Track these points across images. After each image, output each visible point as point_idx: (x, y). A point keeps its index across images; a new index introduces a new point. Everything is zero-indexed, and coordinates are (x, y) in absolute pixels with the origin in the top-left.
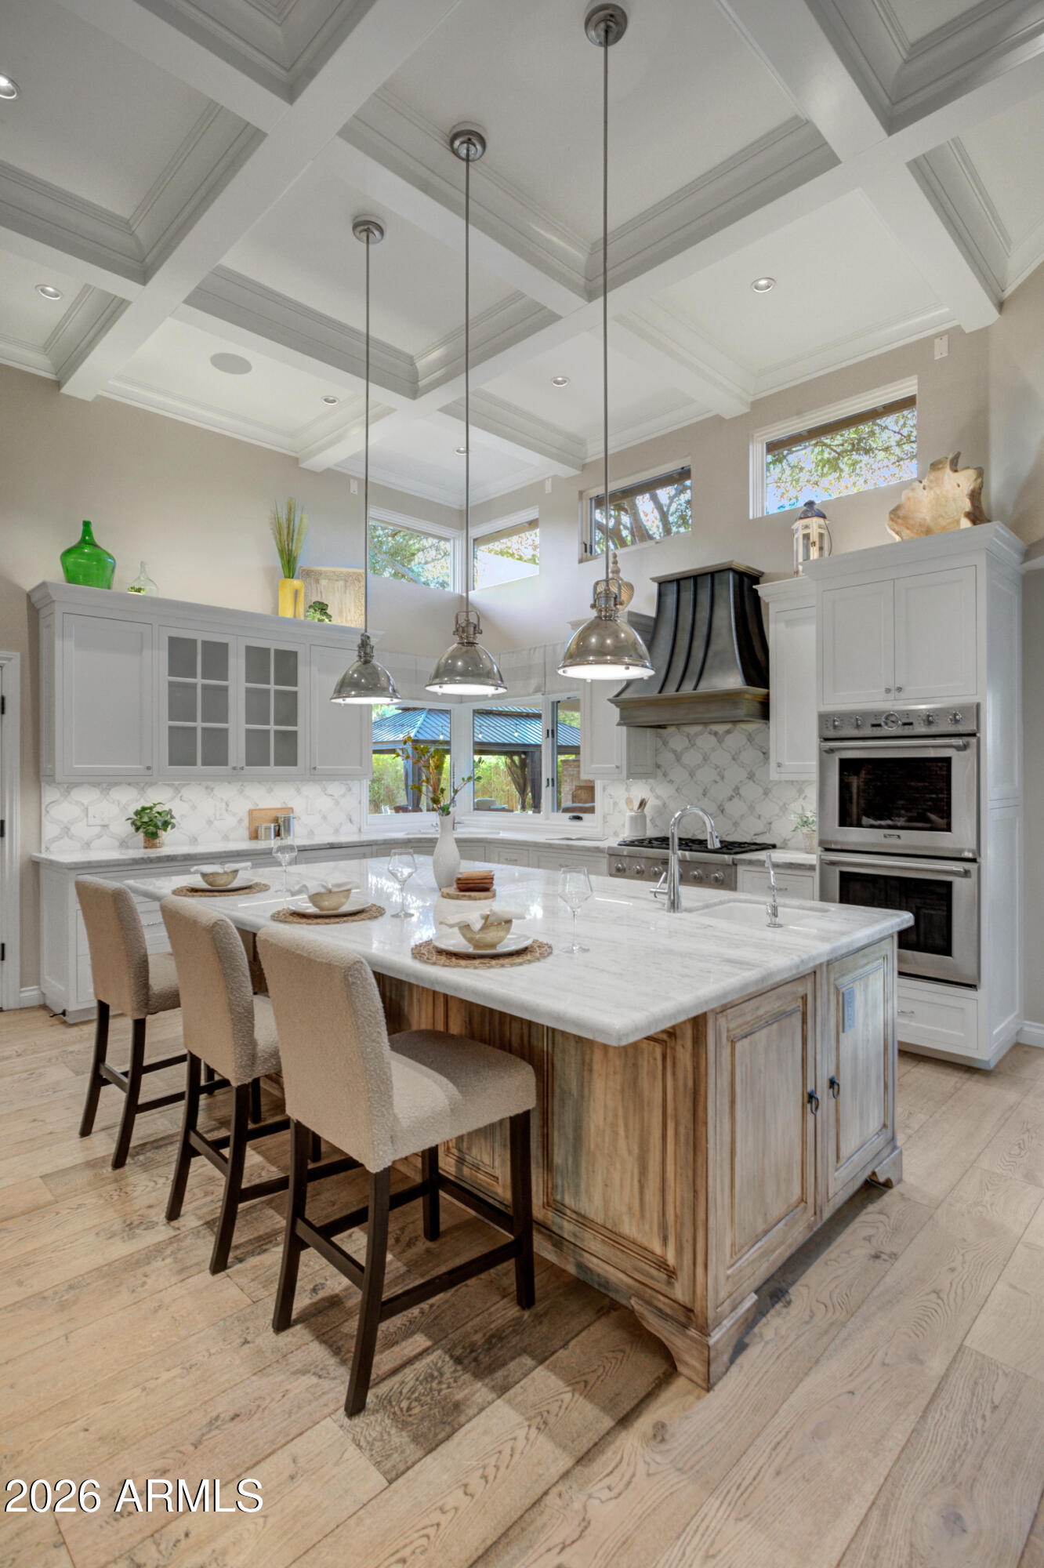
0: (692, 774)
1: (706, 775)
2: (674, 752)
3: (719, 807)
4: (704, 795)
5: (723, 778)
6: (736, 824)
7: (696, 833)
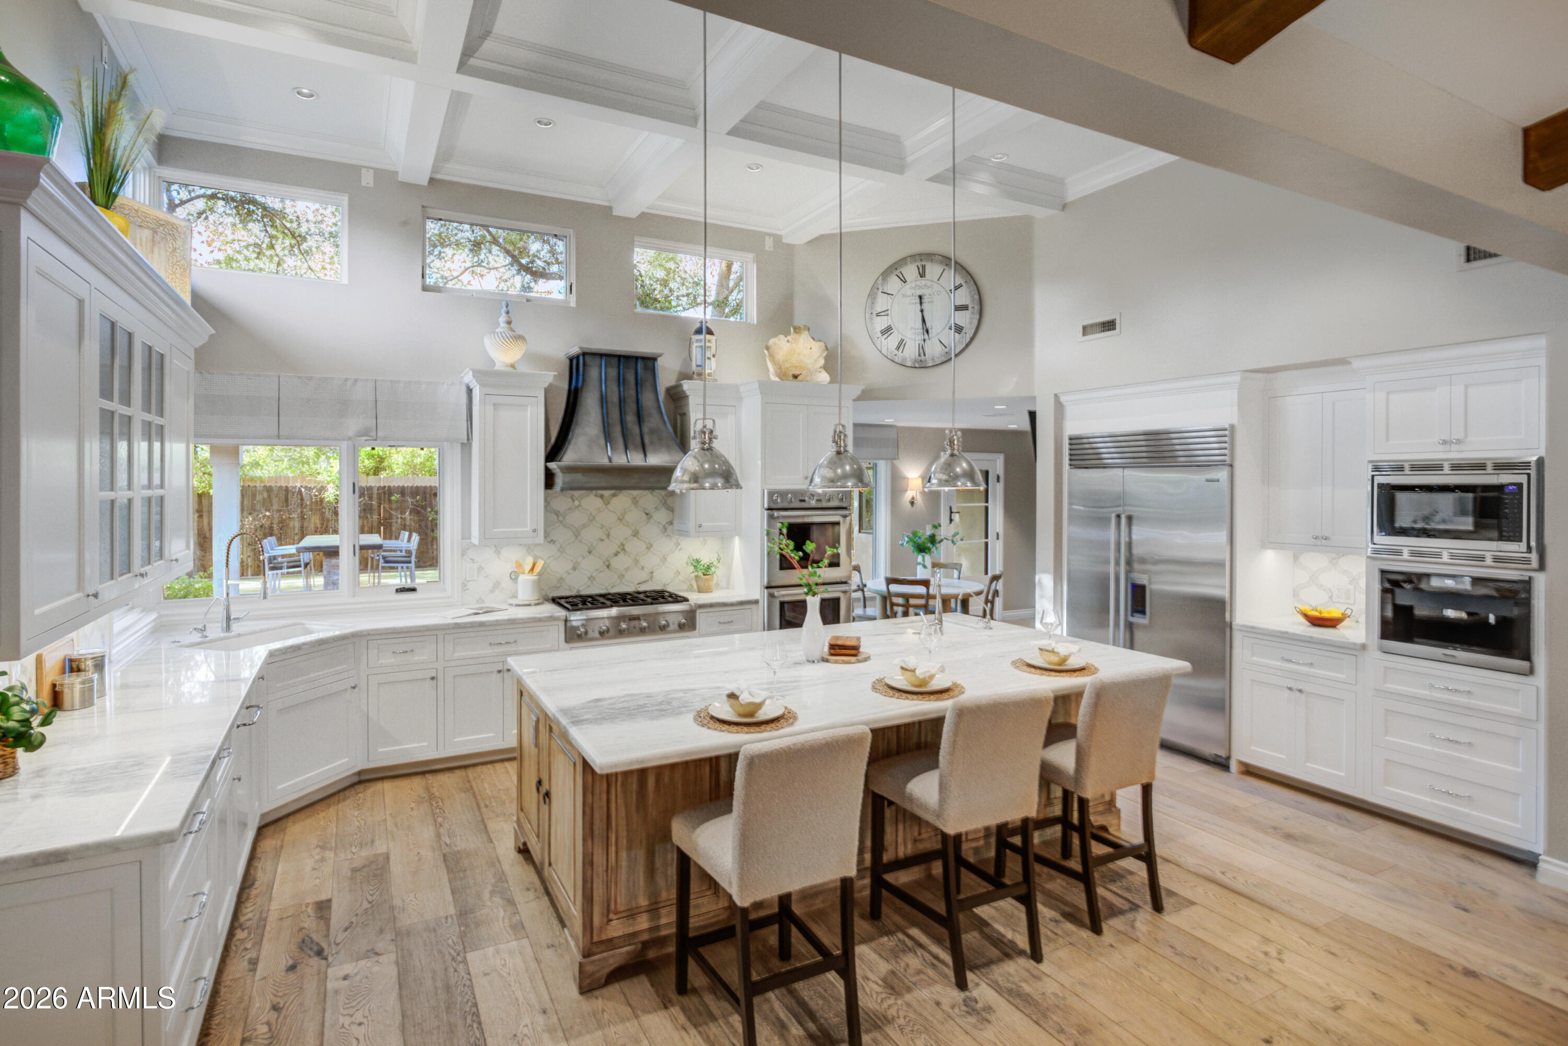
1: (591, 534)
3: (605, 563)
5: (608, 535)
7: (580, 589)
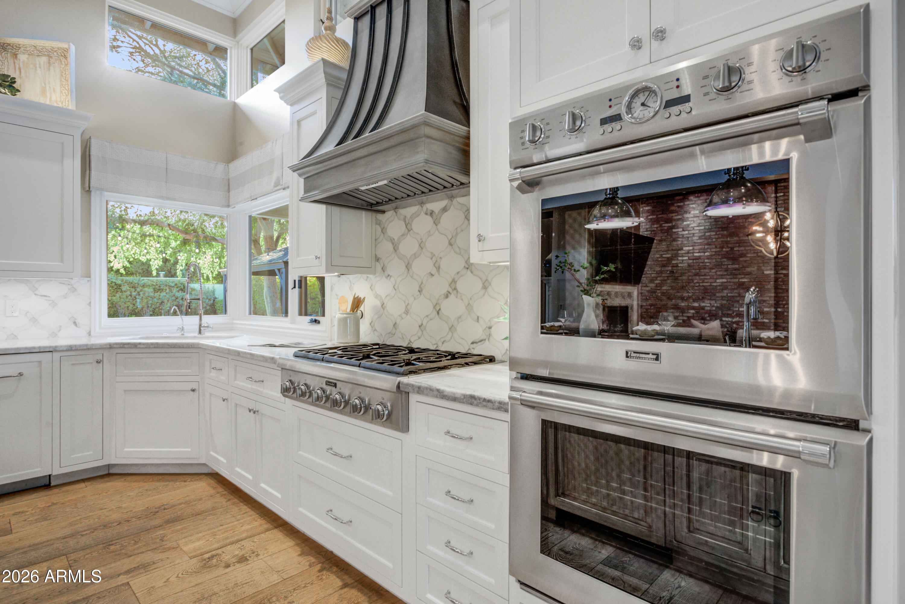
0: (408, 267)
1: (422, 267)
2: (392, 240)
3: (434, 307)
4: (420, 291)
5: (438, 269)
6: (452, 328)
7: (412, 340)
